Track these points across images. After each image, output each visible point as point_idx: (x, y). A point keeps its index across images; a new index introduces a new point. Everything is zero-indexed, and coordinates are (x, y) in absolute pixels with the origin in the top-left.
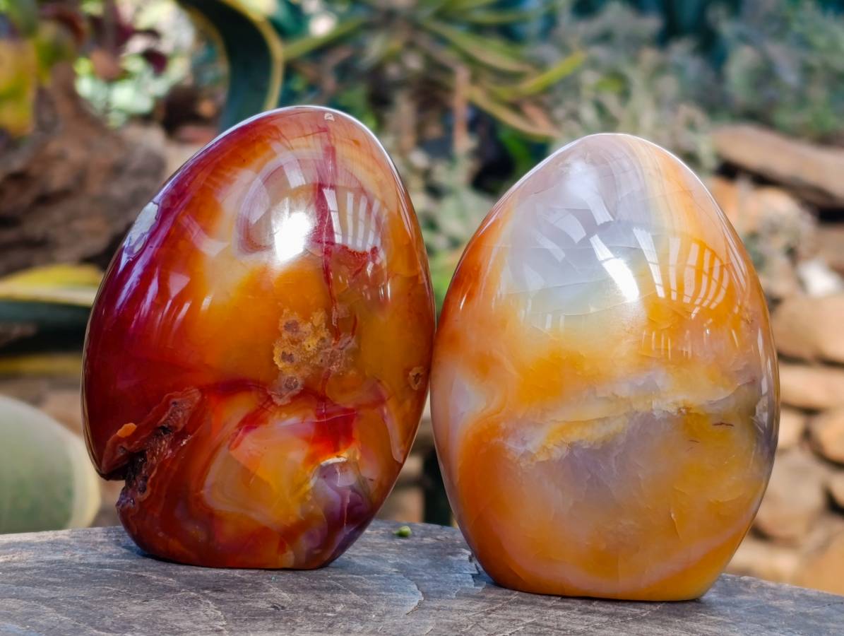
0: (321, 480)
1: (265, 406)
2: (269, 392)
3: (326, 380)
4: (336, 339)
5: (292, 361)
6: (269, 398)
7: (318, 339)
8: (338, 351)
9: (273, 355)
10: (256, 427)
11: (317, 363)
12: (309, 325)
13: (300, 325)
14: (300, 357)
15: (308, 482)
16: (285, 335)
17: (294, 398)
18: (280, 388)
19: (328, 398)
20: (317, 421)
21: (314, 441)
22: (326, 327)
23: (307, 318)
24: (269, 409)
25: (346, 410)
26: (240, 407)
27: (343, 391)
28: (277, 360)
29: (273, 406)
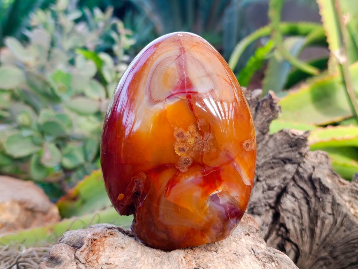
0: (212, 203)
1: (177, 174)
2: (177, 168)
3: (202, 156)
4: (203, 136)
5: (184, 151)
6: (178, 170)
7: (194, 137)
8: (205, 142)
9: (175, 150)
10: (175, 185)
11: (196, 149)
12: (188, 132)
13: (184, 133)
14: (187, 148)
15: (206, 205)
16: (178, 140)
17: (189, 168)
18: (182, 164)
19: (205, 164)
20: (202, 176)
21: (203, 186)
22: (196, 132)
23: (186, 130)
24: (179, 175)
25: (215, 168)
26: (166, 177)
27: (212, 159)
28: (177, 152)
29: (180, 174)
